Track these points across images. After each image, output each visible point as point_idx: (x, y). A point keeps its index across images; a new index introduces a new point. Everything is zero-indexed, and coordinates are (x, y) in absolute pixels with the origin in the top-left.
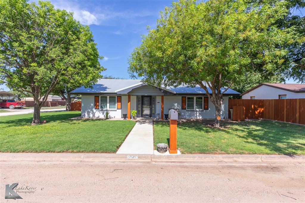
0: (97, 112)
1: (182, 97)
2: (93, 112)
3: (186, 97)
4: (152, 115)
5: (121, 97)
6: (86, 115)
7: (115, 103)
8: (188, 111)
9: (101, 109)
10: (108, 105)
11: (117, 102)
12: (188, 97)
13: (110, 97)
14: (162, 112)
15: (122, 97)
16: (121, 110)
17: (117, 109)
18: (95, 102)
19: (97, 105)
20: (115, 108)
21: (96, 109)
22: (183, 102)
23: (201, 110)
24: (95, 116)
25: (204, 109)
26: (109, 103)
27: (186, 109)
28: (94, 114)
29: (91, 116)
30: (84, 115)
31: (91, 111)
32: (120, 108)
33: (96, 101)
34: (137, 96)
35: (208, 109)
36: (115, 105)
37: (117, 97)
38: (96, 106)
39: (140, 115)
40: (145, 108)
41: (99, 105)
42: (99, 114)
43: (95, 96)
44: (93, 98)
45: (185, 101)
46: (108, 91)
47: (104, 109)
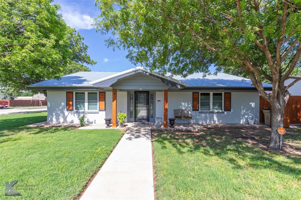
0: (70, 114)
1: (193, 93)
2: (64, 115)
3: (199, 93)
4: (151, 119)
5: (105, 93)
6: (54, 119)
7: (97, 102)
8: (202, 112)
9: (76, 110)
10: (86, 104)
11: (99, 101)
12: (201, 93)
13: (89, 93)
14: (166, 115)
15: (107, 93)
16: (104, 112)
17: (100, 110)
18: (67, 101)
19: (70, 105)
20: (97, 109)
21: (68, 110)
22: (195, 100)
23: (221, 111)
24: (66, 121)
25: (225, 110)
26: (88, 102)
27: (198, 110)
28: (65, 118)
29: (61, 120)
30: (52, 120)
31: (61, 114)
32: (104, 109)
33: (69, 99)
34: (129, 92)
35: (230, 110)
36: (97, 105)
37: (99, 93)
38: (69, 107)
39: (133, 119)
40: (139, 107)
41: (73, 105)
42: (72, 118)
43: (67, 93)
44: (64, 94)
45: (197, 98)
46: (85, 84)
47: (81, 111)
